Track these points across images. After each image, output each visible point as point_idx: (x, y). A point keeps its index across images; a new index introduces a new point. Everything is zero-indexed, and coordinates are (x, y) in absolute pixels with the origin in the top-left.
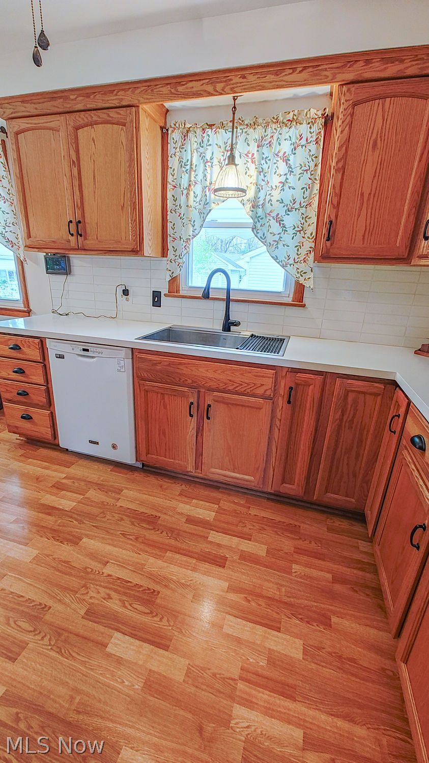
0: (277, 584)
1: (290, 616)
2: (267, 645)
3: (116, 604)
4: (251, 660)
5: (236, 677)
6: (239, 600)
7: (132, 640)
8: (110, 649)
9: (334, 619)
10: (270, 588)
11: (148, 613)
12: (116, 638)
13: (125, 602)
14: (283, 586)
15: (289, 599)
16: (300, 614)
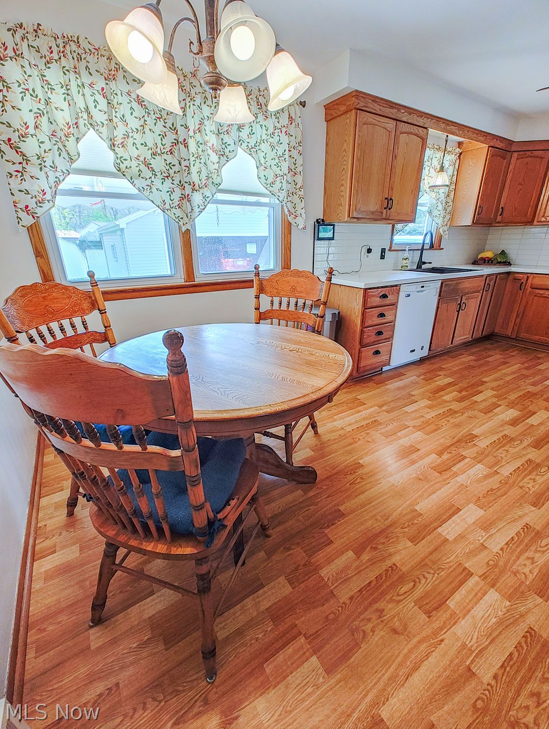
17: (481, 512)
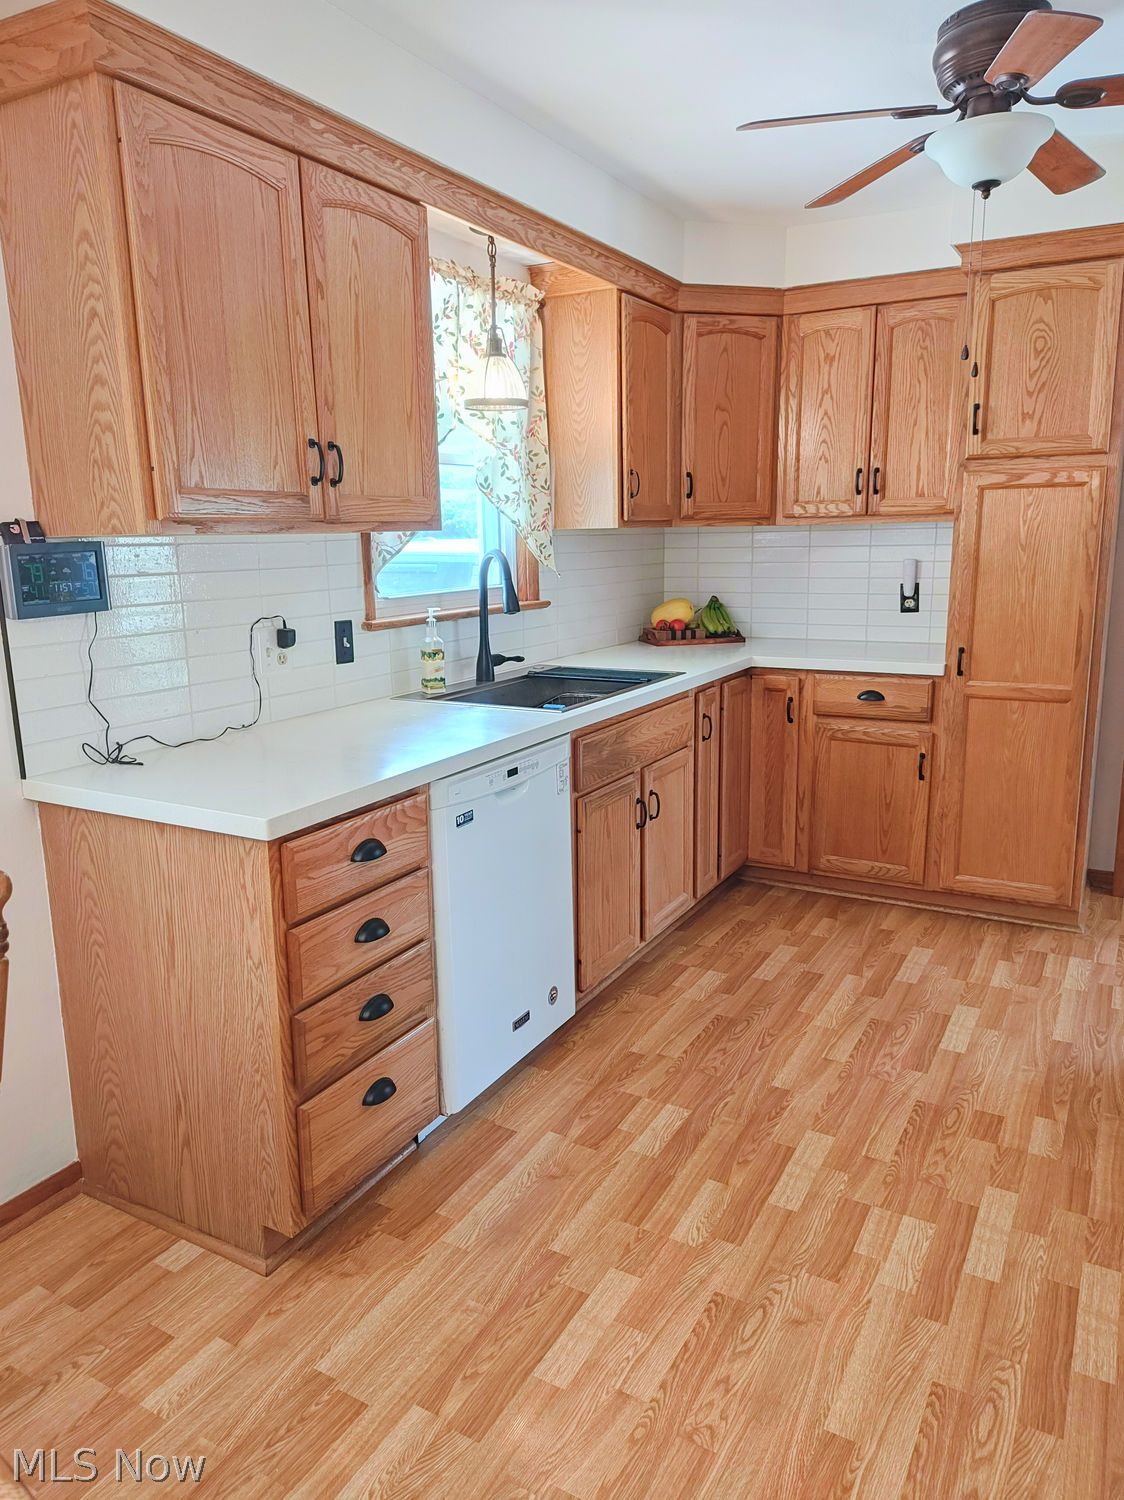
17: (829, 1141)
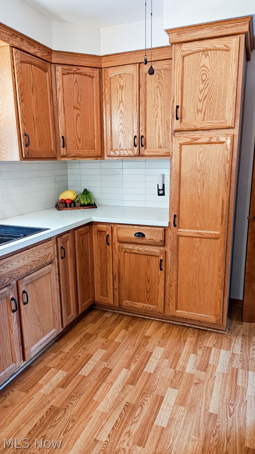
0: (126, 349)
1: (145, 348)
2: (159, 358)
3: (135, 427)
4: (166, 364)
5: (174, 370)
6: (135, 366)
7: (159, 414)
8: (164, 425)
9: (146, 334)
10: (128, 352)
11: (142, 407)
12: (158, 423)
13: (133, 421)
14: (127, 347)
15: (135, 347)
16: (144, 344)
